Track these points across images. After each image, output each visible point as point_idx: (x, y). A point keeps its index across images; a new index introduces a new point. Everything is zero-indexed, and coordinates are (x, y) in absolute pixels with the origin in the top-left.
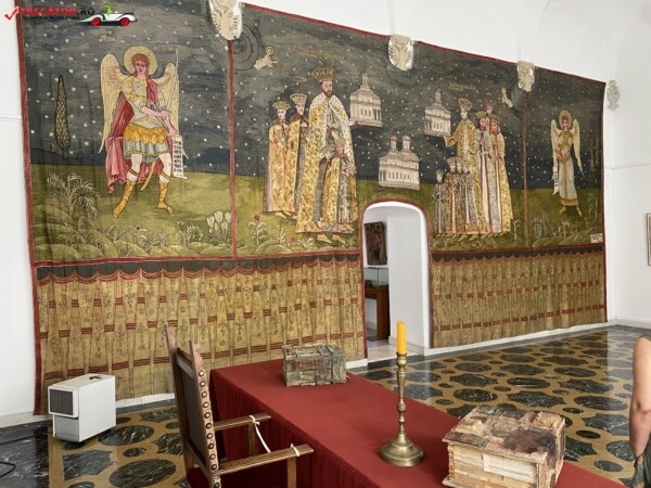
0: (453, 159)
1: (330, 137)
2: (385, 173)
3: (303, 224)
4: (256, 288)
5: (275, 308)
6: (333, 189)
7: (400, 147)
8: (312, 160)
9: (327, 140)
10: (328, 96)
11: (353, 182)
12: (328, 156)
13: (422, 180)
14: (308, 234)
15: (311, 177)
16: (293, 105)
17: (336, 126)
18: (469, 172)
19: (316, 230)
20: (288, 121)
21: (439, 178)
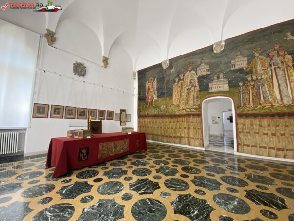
0: (250, 75)
1: (191, 82)
2: (211, 88)
3: (182, 106)
4: (170, 122)
5: (174, 127)
6: (191, 96)
7: (218, 78)
8: (185, 89)
9: (190, 83)
10: (190, 71)
11: (199, 93)
12: (190, 87)
13: (230, 87)
14: (183, 109)
15: (184, 94)
16: (180, 77)
17: (193, 78)
18: (262, 78)
19: (186, 108)
20: (178, 81)
21: (241, 84)
